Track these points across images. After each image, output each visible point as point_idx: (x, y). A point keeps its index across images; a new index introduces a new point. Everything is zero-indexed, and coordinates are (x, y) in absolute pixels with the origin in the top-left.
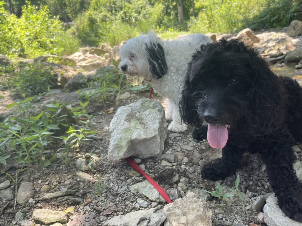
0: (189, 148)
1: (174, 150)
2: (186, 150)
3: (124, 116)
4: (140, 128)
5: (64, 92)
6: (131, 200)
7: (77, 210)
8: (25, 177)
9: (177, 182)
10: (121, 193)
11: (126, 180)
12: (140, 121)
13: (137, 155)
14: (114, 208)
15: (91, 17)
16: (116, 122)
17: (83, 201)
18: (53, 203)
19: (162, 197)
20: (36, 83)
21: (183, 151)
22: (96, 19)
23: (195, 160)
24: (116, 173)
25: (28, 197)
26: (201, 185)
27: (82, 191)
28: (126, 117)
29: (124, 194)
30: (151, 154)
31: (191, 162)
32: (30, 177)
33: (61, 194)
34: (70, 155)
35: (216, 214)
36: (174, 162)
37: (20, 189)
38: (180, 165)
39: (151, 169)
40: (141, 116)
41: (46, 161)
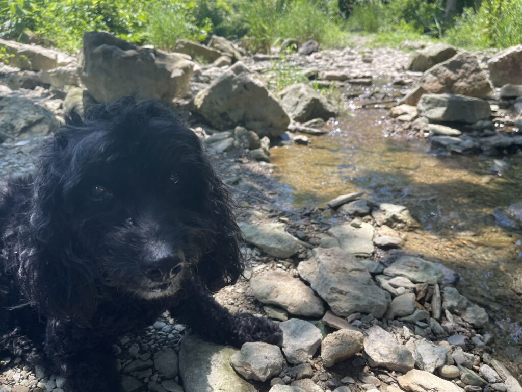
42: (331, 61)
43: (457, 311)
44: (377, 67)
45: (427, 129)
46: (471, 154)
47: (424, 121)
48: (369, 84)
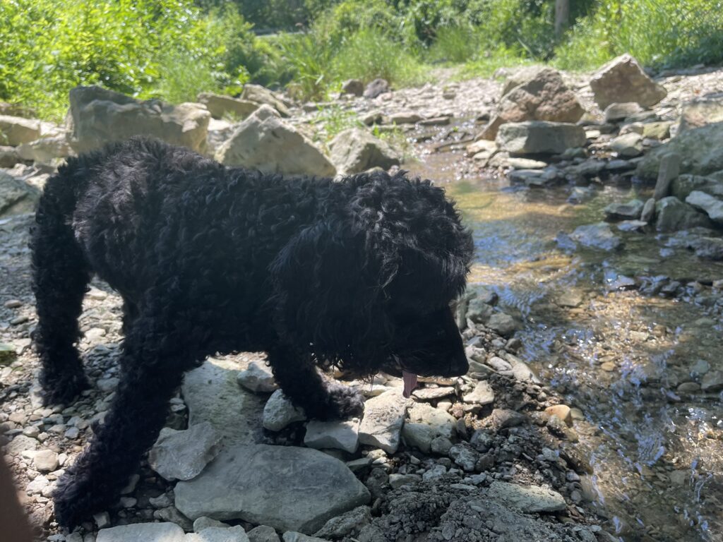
15: (348, 18)
22: (358, 22)
42: (403, 102)
43: (479, 319)
44: (461, 102)
45: (506, 164)
46: (552, 185)
47: (503, 157)
48: (446, 123)
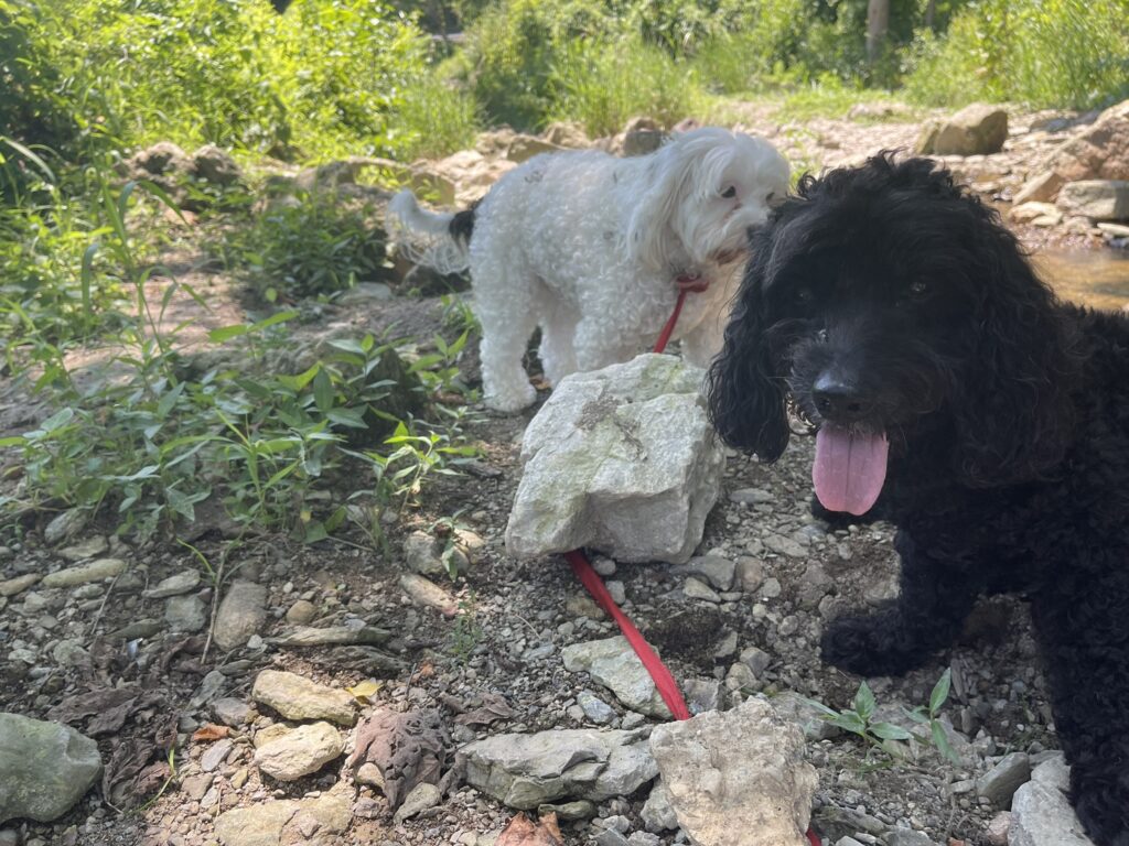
0: (793, 548)
1: (740, 547)
2: (780, 554)
3: (577, 410)
4: (623, 455)
5: (401, 294)
6: (561, 692)
7: (386, 694)
8: (246, 565)
9: (728, 661)
10: (533, 665)
11: (556, 623)
12: (629, 431)
13: (608, 546)
14: (499, 707)
15: (532, 18)
16: (546, 425)
17: (410, 669)
18: (318, 659)
19: (664, 700)
20: (313, 256)
21: (769, 557)
22: (549, 25)
23: (806, 593)
24: (528, 596)
25: (246, 631)
26: (814, 684)
27: (410, 636)
28: (584, 411)
29: (542, 668)
30: (654, 550)
31: (789, 600)
32: (260, 570)
33: (344, 636)
34: (390, 516)
35: (838, 788)
36: (729, 591)
37: (227, 601)
38: (750, 602)
39: (645, 602)
40: (635, 414)
41: (312, 526)
